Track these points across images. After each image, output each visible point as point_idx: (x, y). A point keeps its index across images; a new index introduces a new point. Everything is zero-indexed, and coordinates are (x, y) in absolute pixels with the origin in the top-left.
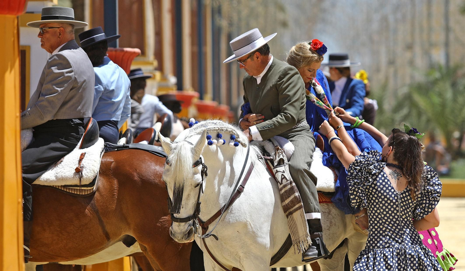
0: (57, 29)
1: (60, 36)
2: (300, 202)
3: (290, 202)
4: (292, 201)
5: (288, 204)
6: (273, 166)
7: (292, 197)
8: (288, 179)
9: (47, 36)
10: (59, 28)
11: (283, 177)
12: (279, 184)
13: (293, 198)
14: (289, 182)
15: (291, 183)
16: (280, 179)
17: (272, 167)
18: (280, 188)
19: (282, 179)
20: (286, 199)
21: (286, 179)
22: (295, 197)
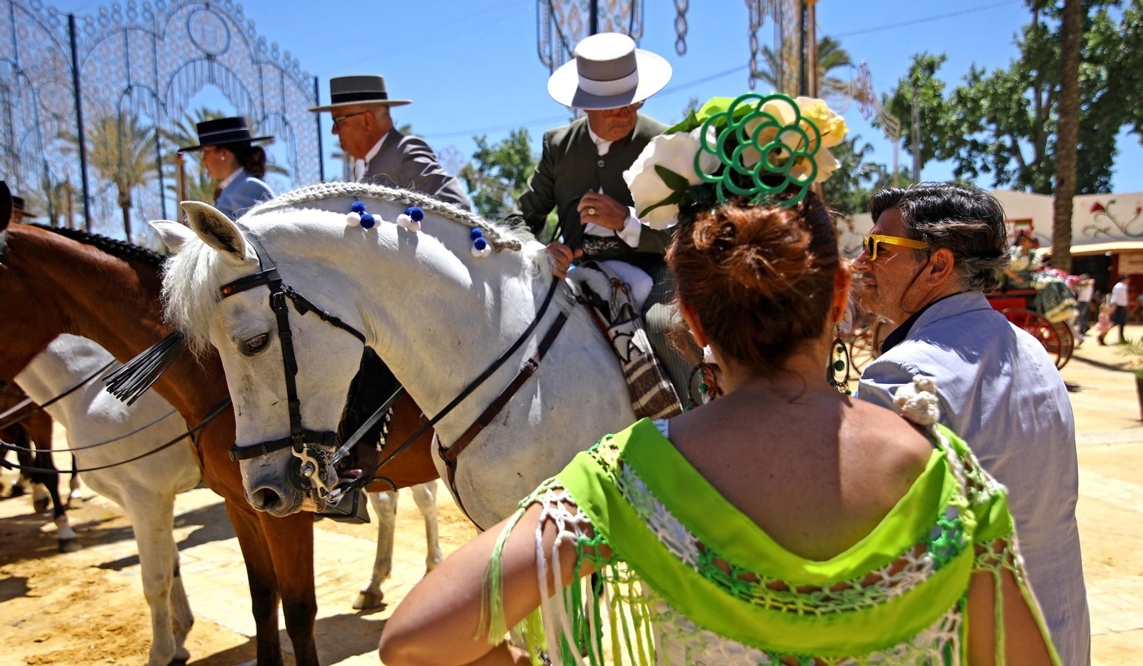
0: (359, 116)
1: (368, 128)
2: (674, 401)
3: (650, 401)
4: (653, 400)
5: (647, 405)
6: (609, 320)
7: (655, 390)
8: (643, 351)
9: (346, 130)
10: (362, 113)
11: (631, 346)
12: (623, 363)
13: (657, 394)
14: (646, 356)
15: (650, 358)
16: (623, 353)
17: (608, 324)
18: (625, 371)
19: (629, 351)
20: (641, 396)
21: (638, 350)
22: (663, 391)
